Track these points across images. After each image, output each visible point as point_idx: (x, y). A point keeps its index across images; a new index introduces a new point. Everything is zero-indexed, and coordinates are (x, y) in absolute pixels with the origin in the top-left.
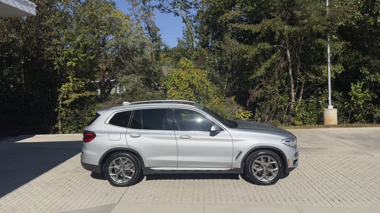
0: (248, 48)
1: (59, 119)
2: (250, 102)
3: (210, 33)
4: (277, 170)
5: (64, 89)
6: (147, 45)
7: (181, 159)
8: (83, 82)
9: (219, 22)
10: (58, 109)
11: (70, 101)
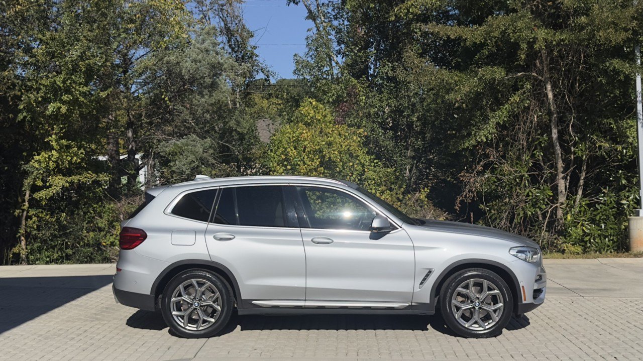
0: (456, 78)
1: (23, 235)
2: (462, 202)
3: (373, 44)
4: (501, 306)
5: (36, 165)
6: (225, 69)
7: (313, 283)
8: (82, 150)
9: (393, 18)
10: (21, 211)
11: (50, 192)
